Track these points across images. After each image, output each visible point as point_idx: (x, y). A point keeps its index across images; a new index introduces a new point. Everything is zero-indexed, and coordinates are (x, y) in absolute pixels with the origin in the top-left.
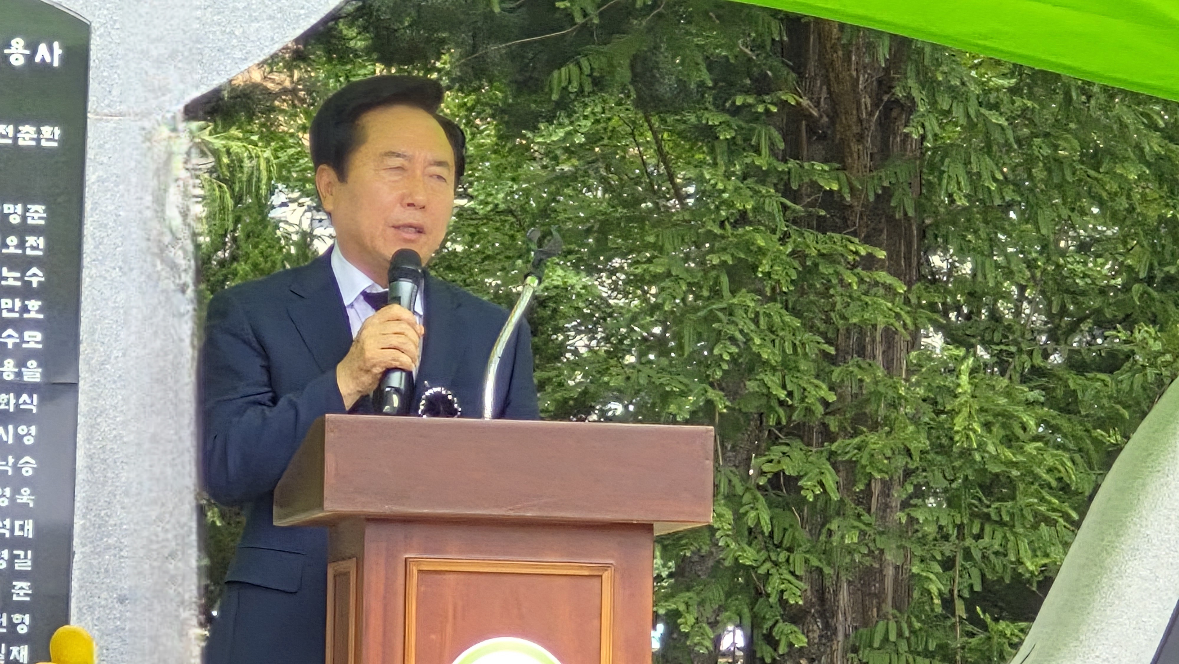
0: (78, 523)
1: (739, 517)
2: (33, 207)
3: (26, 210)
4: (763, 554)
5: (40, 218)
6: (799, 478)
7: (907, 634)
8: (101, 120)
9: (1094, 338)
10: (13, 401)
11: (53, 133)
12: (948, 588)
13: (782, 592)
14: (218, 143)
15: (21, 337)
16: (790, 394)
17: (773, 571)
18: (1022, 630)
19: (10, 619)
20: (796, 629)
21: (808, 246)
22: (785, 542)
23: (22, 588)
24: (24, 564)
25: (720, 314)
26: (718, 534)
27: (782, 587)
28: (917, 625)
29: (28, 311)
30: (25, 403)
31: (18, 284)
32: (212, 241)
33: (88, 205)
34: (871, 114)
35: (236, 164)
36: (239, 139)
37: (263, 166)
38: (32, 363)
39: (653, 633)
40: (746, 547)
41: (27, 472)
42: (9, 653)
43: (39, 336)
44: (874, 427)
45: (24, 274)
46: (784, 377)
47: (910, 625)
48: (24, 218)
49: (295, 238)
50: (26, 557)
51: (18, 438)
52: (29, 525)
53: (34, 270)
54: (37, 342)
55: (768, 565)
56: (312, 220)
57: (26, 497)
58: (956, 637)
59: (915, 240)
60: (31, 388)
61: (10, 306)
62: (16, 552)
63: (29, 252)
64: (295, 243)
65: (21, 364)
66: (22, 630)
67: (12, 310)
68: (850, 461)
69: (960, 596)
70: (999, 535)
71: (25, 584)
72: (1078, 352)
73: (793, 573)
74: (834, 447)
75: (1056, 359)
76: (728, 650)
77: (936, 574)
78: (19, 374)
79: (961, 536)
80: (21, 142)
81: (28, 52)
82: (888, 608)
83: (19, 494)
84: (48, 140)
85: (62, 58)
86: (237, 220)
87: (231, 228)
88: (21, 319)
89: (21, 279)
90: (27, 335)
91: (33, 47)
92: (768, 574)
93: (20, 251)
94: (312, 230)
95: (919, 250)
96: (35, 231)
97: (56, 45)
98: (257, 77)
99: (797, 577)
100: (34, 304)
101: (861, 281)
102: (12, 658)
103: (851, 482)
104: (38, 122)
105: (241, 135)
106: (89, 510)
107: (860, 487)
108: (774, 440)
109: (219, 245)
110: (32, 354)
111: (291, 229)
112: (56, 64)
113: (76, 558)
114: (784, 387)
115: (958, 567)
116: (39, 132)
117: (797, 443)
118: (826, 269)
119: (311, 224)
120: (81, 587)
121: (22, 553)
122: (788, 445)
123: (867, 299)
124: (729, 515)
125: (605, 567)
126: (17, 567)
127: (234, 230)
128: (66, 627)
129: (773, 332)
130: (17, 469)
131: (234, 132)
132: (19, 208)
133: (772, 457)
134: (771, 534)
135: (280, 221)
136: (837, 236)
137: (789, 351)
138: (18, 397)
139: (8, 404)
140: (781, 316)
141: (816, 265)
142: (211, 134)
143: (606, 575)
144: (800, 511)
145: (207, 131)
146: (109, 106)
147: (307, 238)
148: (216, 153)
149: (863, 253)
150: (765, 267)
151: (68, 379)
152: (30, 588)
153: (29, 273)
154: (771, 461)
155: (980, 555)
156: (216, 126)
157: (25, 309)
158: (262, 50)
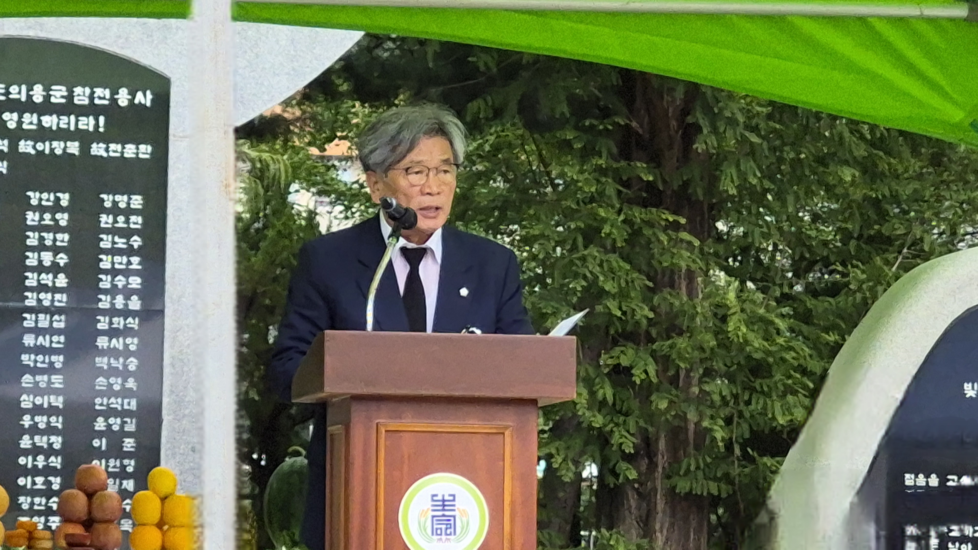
0: (165, 400)
1: (592, 394)
2: (134, 197)
3: (130, 199)
4: (609, 418)
5: (139, 204)
6: (631, 367)
7: (702, 465)
8: (177, 140)
9: (823, 274)
10: (122, 322)
11: (147, 149)
12: (729, 435)
13: (621, 444)
14: (253, 154)
15: (127, 281)
16: (624, 313)
17: (615, 429)
18: (778, 462)
19: (121, 463)
20: (630, 467)
21: (635, 217)
22: (624, 409)
23: (129, 443)
24: (130, 427)
25: (578, 262)
26: (578, 407)
27: (621, 441)
28: (709, 460)
29: (131, 264)
30: (130, 323)
31: (125, 246)
32: (251, 217)
33: (170, 196)
34: (677, 132)
35: (265, 167)
36: (267, 152)
37: (282, 169)
38: (135, 298)
39: (538, 468)
40: (597, 414)
41: (132, 367)
42: (121, 484)
43: (139, 280)
44: (680, 334)
45: (128, 240)
46: (620, 302)
47: (704, 459)
48: (128, 204)
49: (304, 215)
50: (131, 422)
51: (126, 346)
52: (134, 402)
53: (135, 238)
54: (137, 284)
55: (611, 425)
56: (316, 202)
57: (131, 384)
58: (734, 468)
59: (706, 213)
60: (133, 314)
61: (120, 261)
62: (125, 419)
63: (132, 226)
64: (304, 218)
65: (127, 298)
66: (130, 469)
67: (121, 263)
68: (665, 355)
69: (737, 441)
70: (761, 401)
71: (131, 440)
72: (812, 283)
73: (628, 432)
74: (654, 347)
75: (798, 288)
76: (587, 478)
77: (721, 427)
78: (126, 305)
79: (736, 403)
80: (126, 155)
81: (130, 97)
82: (691, 449)
83: (127, 382)
84: (144, 153)
85: (153, 101)
86: (267, 203)
87: (262, 207)
88: (127, 269)
89: (127, 243)
90: (131, 279)
91: (133, 94)
92: (612, 431)
93: (125, 226)
94: (315, 209)
95: (709, 218)
96: (135, 212)
97: (148, 93)
98: (278, 110)
99: (632, 435)
100: (135, 260)
101: (670, 239)
102: (123, 487)
103: (666, 370)
104: (138, 143)
105: (267, 149)
106: (172, 392)
107: (671, 373)
108: (615, 343)
109: (255, 218)
110: (134, 292)
111: (301, 209)
112: (148, 104)
113: (164, 423)
114: (620, 308)
115: (735, 423)
116: (138, 148)
117: (630, 344)
118: (647, 232)
119: (315, 205)
120: (168, 442)
121: (128, 420)
122: (624, 346)
123: (675, 251)
124: (585, 393)
125: (507, 428)
126: (126, 429)
127: (265, 209)
128: (158, 468)
129: (614, 273)
130: (125, 366)
131: (263, 147)
132: (125, 198)
133: (613, 355)
134: (614, 404)
135: (294, 204)
136: (654, 210)
137: (623, 285)
138: (125, 320)
139: (119, 324)
140: (617, 262)
141: (641, 228)
142: (249, 149)
143: (507, 433)
144: (633, 389)
145: (246, 146)
146: (183, 131)
147: (312, 214)
148: (252, 161)
149: (671, 219)
150: (607, 229)
151: (158, 308)
152: (134, 442)
153: (132, 239)
154: (612, 357)
155: (749, 415)
156: (252, 144)
157: (129, 263)
158: (281, 94)
